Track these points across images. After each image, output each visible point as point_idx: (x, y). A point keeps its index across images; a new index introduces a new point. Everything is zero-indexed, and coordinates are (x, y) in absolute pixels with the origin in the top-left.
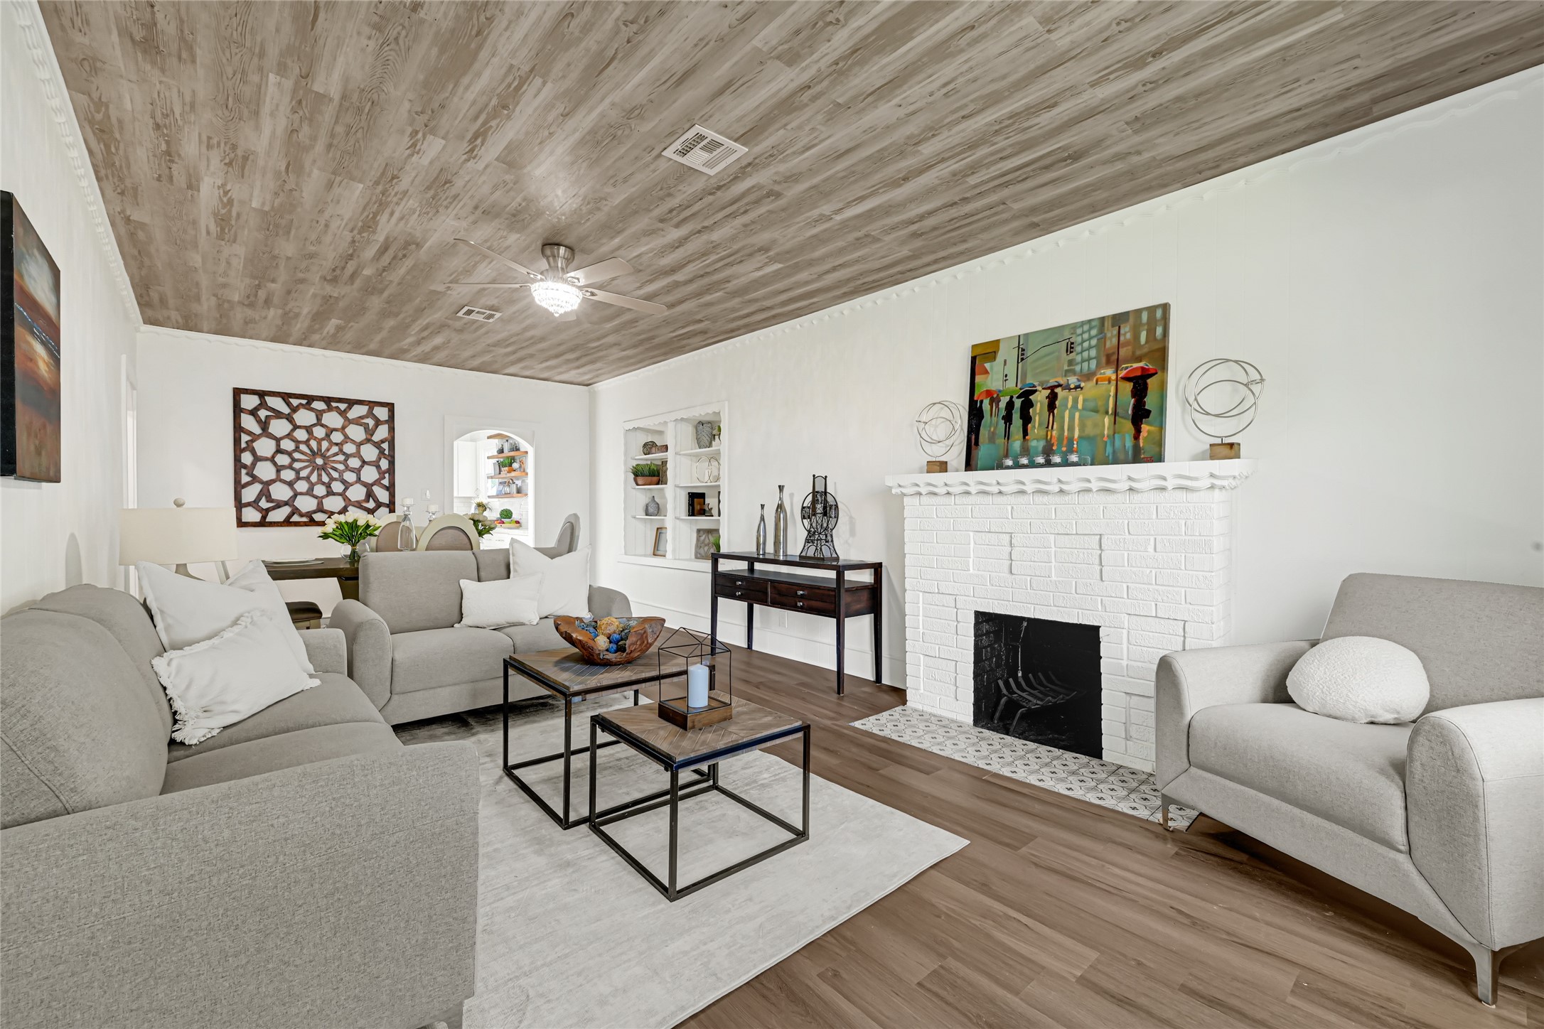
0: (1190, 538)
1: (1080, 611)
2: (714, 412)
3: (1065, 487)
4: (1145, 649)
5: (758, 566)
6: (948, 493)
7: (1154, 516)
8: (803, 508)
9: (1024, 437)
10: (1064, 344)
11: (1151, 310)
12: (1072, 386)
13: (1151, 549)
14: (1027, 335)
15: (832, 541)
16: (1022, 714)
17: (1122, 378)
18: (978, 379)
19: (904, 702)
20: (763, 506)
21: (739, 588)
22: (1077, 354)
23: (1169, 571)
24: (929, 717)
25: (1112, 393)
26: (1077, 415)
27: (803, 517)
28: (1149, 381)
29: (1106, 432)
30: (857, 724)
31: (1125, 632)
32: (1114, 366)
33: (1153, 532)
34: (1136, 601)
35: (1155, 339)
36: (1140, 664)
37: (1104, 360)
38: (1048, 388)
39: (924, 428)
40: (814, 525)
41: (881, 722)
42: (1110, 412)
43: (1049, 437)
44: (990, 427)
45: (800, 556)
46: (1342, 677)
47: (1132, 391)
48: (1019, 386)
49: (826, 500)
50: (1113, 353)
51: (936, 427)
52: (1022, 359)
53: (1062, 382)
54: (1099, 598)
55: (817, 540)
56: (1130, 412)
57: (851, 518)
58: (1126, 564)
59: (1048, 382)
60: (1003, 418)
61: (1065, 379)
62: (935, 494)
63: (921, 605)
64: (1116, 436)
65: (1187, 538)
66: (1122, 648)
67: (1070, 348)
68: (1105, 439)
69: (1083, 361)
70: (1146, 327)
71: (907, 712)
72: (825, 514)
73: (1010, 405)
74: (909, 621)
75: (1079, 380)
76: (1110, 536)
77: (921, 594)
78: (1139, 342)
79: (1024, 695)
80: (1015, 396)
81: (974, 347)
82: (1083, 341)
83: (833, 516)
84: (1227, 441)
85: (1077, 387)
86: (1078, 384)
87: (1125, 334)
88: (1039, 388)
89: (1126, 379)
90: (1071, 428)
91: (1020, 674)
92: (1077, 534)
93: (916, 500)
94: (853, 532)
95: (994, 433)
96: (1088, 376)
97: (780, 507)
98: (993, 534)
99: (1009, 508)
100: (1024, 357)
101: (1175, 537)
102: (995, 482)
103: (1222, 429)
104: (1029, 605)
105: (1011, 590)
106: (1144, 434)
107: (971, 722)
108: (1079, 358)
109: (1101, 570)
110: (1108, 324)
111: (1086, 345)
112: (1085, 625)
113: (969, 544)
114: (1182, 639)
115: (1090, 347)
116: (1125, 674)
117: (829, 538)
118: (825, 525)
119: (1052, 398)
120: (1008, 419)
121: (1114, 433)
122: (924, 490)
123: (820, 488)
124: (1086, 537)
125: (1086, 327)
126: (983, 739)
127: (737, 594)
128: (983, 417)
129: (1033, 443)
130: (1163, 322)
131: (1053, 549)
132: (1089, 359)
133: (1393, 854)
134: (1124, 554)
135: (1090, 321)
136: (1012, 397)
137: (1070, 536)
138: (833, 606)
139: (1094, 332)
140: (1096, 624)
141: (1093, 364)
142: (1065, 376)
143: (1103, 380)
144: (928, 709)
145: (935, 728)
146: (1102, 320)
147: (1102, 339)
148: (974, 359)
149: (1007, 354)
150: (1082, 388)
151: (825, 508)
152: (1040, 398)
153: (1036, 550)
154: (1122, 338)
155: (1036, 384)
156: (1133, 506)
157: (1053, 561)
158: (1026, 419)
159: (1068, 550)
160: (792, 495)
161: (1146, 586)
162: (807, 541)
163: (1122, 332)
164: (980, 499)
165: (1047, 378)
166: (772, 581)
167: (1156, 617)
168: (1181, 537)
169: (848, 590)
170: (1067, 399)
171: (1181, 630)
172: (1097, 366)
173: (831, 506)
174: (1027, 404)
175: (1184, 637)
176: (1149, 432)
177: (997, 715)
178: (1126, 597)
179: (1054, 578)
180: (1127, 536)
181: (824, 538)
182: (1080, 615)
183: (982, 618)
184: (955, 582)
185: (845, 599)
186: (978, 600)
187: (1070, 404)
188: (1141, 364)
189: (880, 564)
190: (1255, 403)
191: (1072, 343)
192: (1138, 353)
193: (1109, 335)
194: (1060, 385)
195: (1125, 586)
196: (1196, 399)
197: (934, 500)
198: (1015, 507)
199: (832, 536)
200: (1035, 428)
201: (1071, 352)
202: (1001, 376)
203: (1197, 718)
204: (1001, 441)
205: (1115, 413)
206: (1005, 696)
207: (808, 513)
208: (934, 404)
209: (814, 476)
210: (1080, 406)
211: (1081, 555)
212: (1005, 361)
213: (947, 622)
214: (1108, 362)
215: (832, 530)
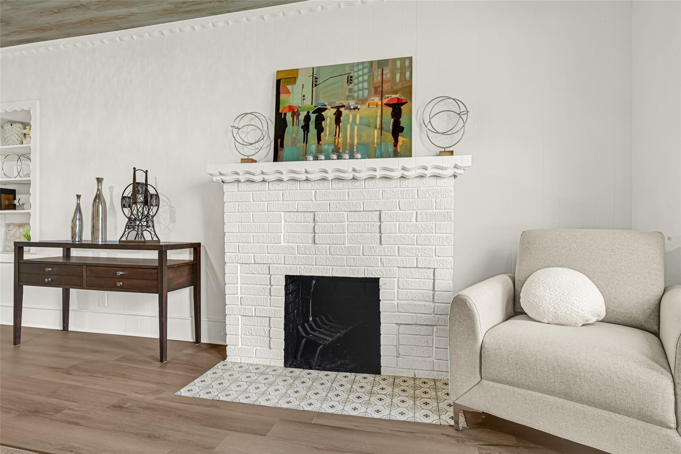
0: (439, 211)
1: (366, 268)
2: (23, 110)
3: (357, 175)
4: (409, 291)
5: (75, 253)
6: (264, 181)
7: (416, 197)
8: (123, 198)
9: (318, 142)
10: (346, 76)
11: (403, 60)
12: (352, 107)
13: (414, 220)
14: (318, 68)
15: (153, 226)
16: (321, 350)
17: (385, 104)
18: (282, 96)
19: (224, 357)
20: (78, 197)
21: (49, 274)
22: (355, 85)
23: (425, 234)
24: (247, 367)
25: (379, 114)
26: (356, 127)
27: (123, 206)
28: (402, 107)
29: (375, 141)
30: (184, 392)
31: (396, 280)
32: (380, 96)
33: (415, 208)
34: (404, 257)
35: (405, 80)
36: (405, 302)
37: (373, 91)
38: (335, 107)
39: (238, 133)
40: (135, 212)
41: (207, 383)
42: (378, 127)
43: (336, 143)
44: (292, 134)
45: (120, 241)
46: (564, 296)
47: (392, 114)
48: (314, 104)
49: (147, 191)
50: (379, 87)
51: (247, 133)
52: (316, 85)
53: (345, 104)
54: (379, 257)
55: (138, 226)
56: (391, 127)
57: (171, 207)
58: (398, 232)
59: (335, 103)
60: (302, 127)
61: (347, 102)
62: (252, 181)
63: (239, 275)
64: (382, 143)
65: (437, 211)
66: (394, 292)
67: (350, 80)
68: (375, 145)
69: (359, 90)
70: (399, 71)
71: (228, 367)
72: (146, 203)
73: (307, 118)
74: (228, 289)
75: (356, 103)
76: (386, 212)
77: (239, 265)
78: (396, 80)
79: (316, 334)
80: (311, 112)
81: (279, 72)
82: (359, 76)
83: (154, 204)
84: (447, 150)
85: (355, 108)
86: (356, 106)
87: (386, 74)
88: (328, 107)
89: (388, 105)
90: (352, 137)
91: (311, 319)
92: (364, 211)
93: (234, 187)
94: (173, 219)
95: (295, 138)
96: (363, 101)
97: (98, 197)
98: (300, 214)
99: (313, 192)
100: (317, 83)
101: (429, 211)
102: (304, 171)
103: (444, 142)
104: (329, 267)
105: (314, 256)
106: (400, 143)
107: (282, 364)
108: (356, 88)
109: (381, 237)
110: (375, 66)
111: (361, 79)
112: (370, 278)
113: (281, 222)
114: (432, 281)
115: (363, 81)
116: (397, 310)
117: (150, 223)
118: (146, 213)
119: (338, 115)
120: (306, 128)
121: (381, 142)
122: (242, 178)
123: (140, 179)
124: (370, 213)
125: (360, 67)
126: (296, 378)
127: (46, 280)
128: (286, 126)
129: (325, 147)
130: (410, 69)
131: (346, 223)
132: (363, 89)
133: (665, 431)
134: (396, 224)
135: (363, 63)
136: (308, 112)
137: (358, 213)
138: (155, 283)
139: (366, 71)
140: (377, 276)
141: (366, 93)
142: (347, 100)
143: (373, 104)
144: (245, 361)
145: (256, 377)
146: (371, 63)
147: (371, 76)
148: (278, 82)
149: (304, 80)
150: (359, 109)
151: (146, 197)
152: (330, 114)
153: (334, 224)
154: (384, 77)
155: (326, 104)
156: (403, 189)
157: (346, 232)
158: (320, 130)
159: (357, 223)
160: (111, 188)
161: (411, 246)
162: (128, 227)
163: (384, 72)
164: (290, 185)
165: (334, 100)
166: (88, 265)
167: (417, 267)
168: (433, 211)
169: (170, 267)
170: (348, 116)
171: (432, 275)
172: (368, 94)
173: (152, 196)
174: (320, 119)
175: (434, 279)
176: (403, 141)
177: (300, 353)
178: (397, 255)
179: (347, 245)
180: (398, 211)
181: (145, 224)
182: (366, 271)
183: (290, 280)
184: (268, 253)
185: (167, 275)
186: (288, 266)
187: (350, 120)
188: (397, 96)
189: (199, 245)
190: (464, 126)
191: (351, 77)
192: (395, 88)
193: (376, 74)
194: (343, 106)
195: (397, 247)
196: (430, 122)
197: (251, 186)
198: (318, 191)
199: (153, 222)
200: (326, 136)
201: (351, 83)
202: (300, 96)
203: (487, 341)
204: (301, 144)
205: (381, 128)
206: (304, 337)
207: (127, 202)
208: (247, 114)
209: (134, 168)
210: (358, 122)
211: (366, 226)
212: (303, 85)
213: (261, 286)
214: (376, 93)
215: (153, 217)
